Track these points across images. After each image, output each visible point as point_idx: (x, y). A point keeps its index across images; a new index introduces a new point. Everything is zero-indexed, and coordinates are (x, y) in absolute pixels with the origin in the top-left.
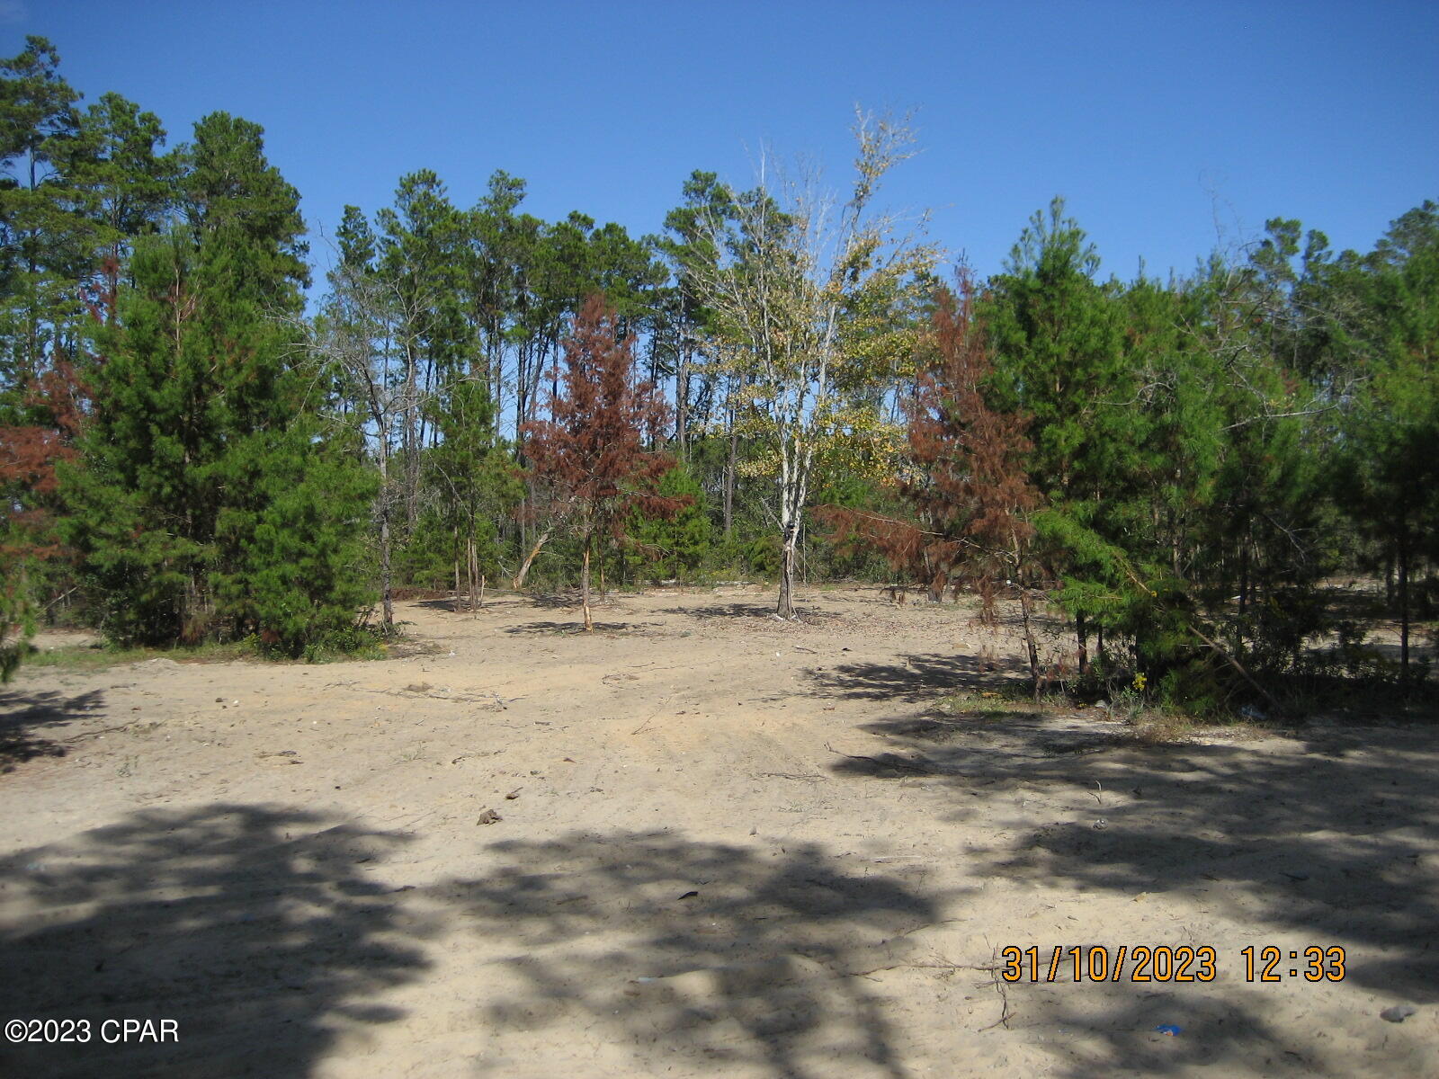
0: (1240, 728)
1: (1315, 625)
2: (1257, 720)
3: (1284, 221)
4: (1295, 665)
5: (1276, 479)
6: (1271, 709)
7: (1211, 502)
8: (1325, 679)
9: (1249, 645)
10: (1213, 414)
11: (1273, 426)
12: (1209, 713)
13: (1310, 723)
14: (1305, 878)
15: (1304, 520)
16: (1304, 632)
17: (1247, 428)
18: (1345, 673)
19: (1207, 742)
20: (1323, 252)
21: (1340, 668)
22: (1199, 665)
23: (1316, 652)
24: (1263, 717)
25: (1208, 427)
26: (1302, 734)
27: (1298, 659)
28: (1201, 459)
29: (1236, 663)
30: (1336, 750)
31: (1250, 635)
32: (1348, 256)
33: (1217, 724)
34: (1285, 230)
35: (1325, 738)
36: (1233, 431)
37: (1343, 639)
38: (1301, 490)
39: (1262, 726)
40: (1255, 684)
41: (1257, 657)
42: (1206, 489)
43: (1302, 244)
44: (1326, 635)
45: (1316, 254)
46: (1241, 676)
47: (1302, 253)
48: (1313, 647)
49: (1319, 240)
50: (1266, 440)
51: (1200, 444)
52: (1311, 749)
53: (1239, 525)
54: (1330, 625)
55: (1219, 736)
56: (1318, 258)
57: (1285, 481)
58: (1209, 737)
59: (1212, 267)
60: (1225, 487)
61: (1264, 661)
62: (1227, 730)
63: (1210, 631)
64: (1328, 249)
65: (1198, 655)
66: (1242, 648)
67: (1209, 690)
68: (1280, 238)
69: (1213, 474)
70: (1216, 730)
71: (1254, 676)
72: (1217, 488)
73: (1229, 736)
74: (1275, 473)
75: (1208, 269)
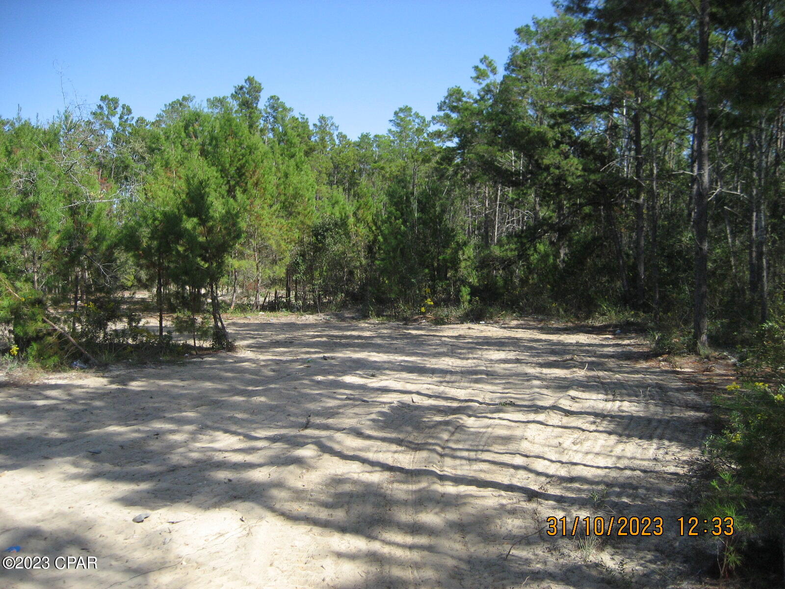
0: (73, 374)
1: (114, 316)
2: (82, 368)
3: (110, 97)
4: (104, 338)
5: (94, 236)
6: (90, 362)
7: (56, 247)
8: (119, 345)
9: (79, 327)
10: (58, 198)
11: (92, 207)
12: (55, 366)
13: (111, 368)
14: (99, 452)
15: (109, 258)
16: (109, 320)
17: (78, 207)
18: (130, 341)
19: (53, 382)
20: (130, 117)
21: (127, 339)
22: (51, 339)
23: (116, 331)
24: (85, 367)
25: (54, 205)
26: (106, 375)
27: (106, 334)
28: (50, 223)
29: (71, 338)
30: (124, 382)
31: (80, 322)
32: (141, 120)
33: (59, 372)
34: (110, 101)
35: (117, 376)
36: (71, 208)
37: (130, 323)
38: (109, 242)
39: (84, 372)
40: (81, 348)
41: (84, 334)
42: (54, 240)
43: (119, 111)
44: (121, 321)
45: (126, 117)
46: (74, 345)
47: (119, 116)
48: (114, 328)
49: (127, 110)
50: (88, 215)
51: (49, 214)
52: (112, 383)
53: (74, 260)
54: (123, 316)
55: (60, 378)
56: (126, 120)
57: (100, 238)
58: (55, 379)
59: (66, 117)
60: (64, 240)
61: (87, 336)
62: (65, 375)
63: (56, 320)
64: (132, 115)
65: (49, 334)
66: (74, 329)
67: (56, 353)
68: (108, 105)
69: (59, 232)
70: (58, 375)
71: (80, 344)
72: (61, 240)
73: (66, 378)
74: (94, 233)
75: (63, 118)
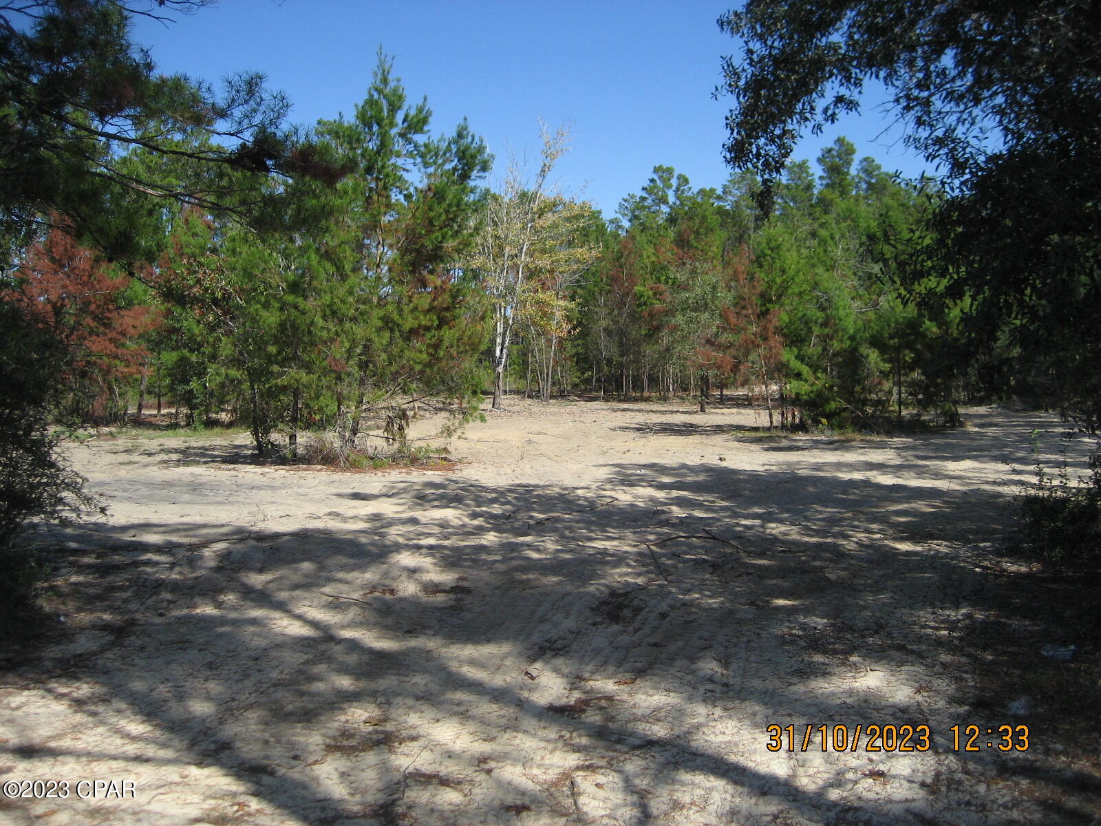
3: (664, 167)
6: (876, 431)
20: (687, 188)
29: (859, 413)
32: (702, 191)
34: (663, 173)
40: (868, 421)
43: (674, 182)
45: (682, 189)
47: (674, 188)
49: (684, 180)
56: (683, 191)
64: (690, 185)
65: (843, 410)
68: (660, 178)
